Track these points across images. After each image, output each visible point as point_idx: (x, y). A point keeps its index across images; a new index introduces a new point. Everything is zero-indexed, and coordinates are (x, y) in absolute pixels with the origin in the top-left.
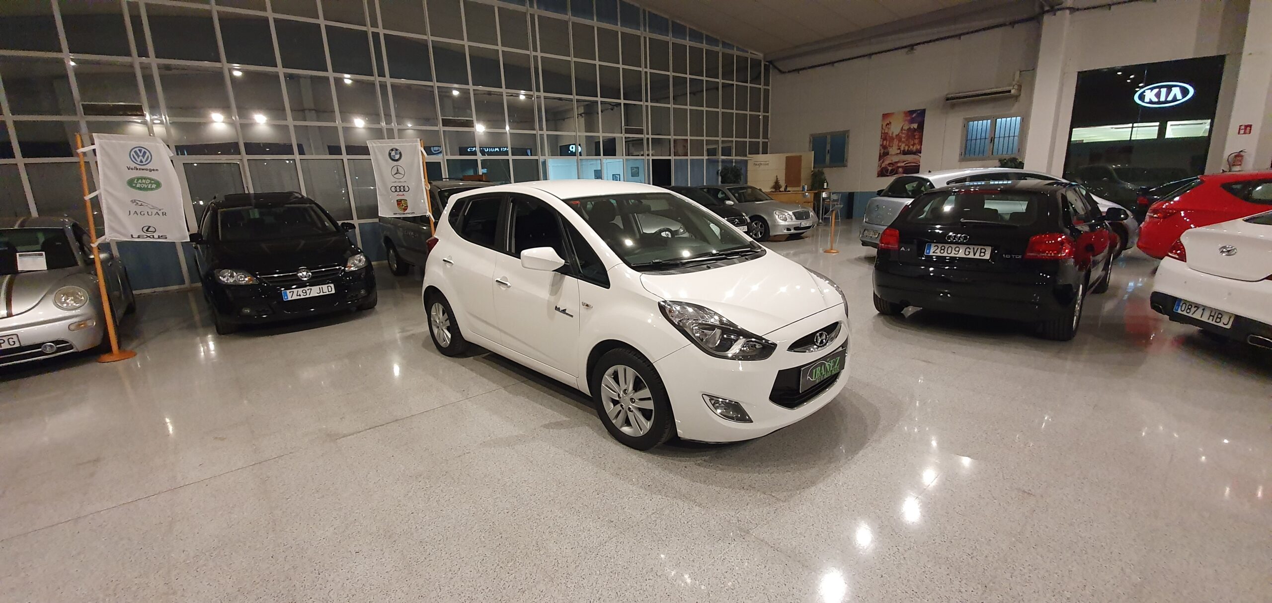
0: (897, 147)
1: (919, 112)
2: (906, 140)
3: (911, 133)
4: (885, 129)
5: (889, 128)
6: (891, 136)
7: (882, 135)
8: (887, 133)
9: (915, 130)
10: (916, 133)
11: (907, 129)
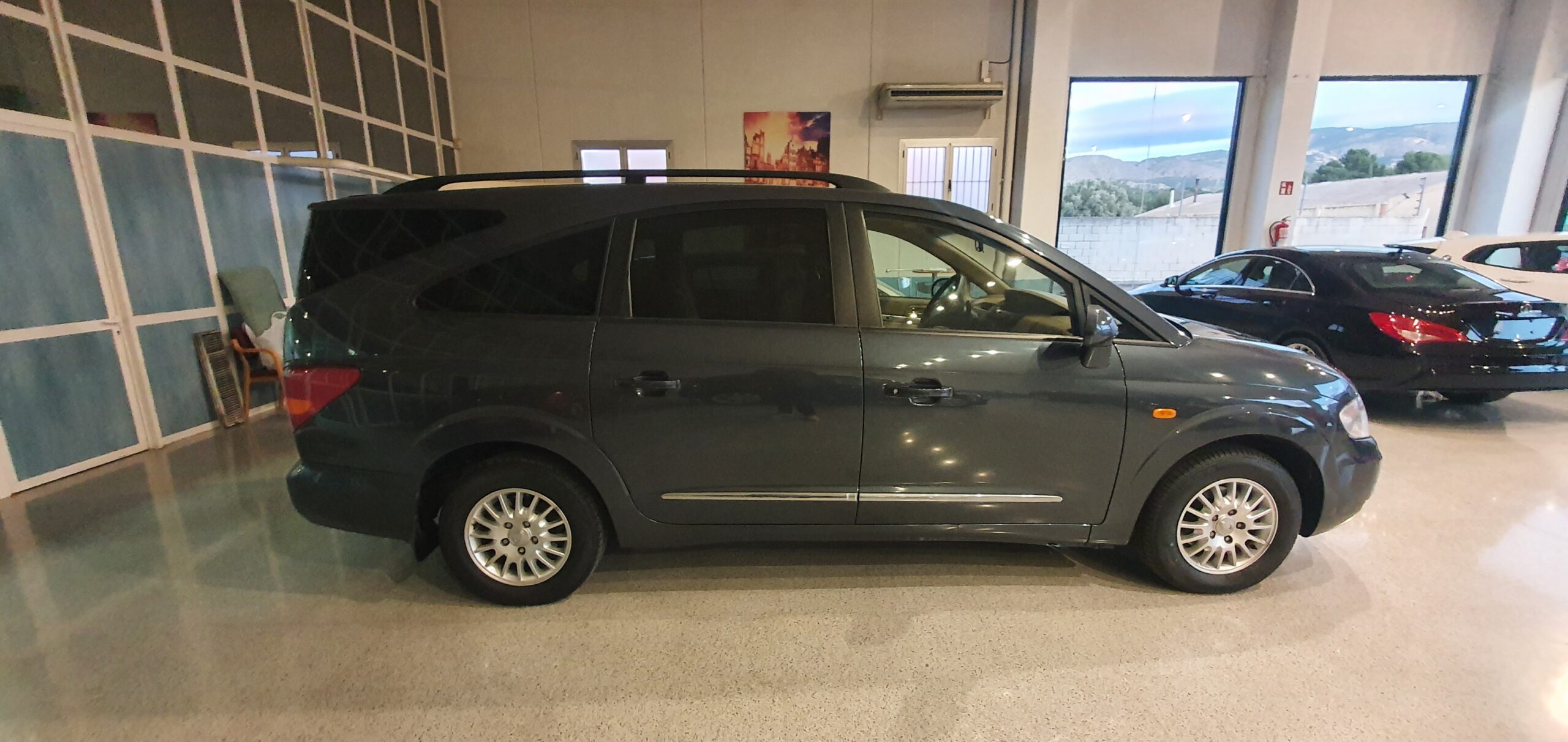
1: (818, 117)
3: (806, 160)
4: (752, 148)
5: (760, 146)
6: (766, 161)
7: (748, 158)
8: (758, 156)
9: (813, 154)
10: (817, 161)
11: (799, 150)
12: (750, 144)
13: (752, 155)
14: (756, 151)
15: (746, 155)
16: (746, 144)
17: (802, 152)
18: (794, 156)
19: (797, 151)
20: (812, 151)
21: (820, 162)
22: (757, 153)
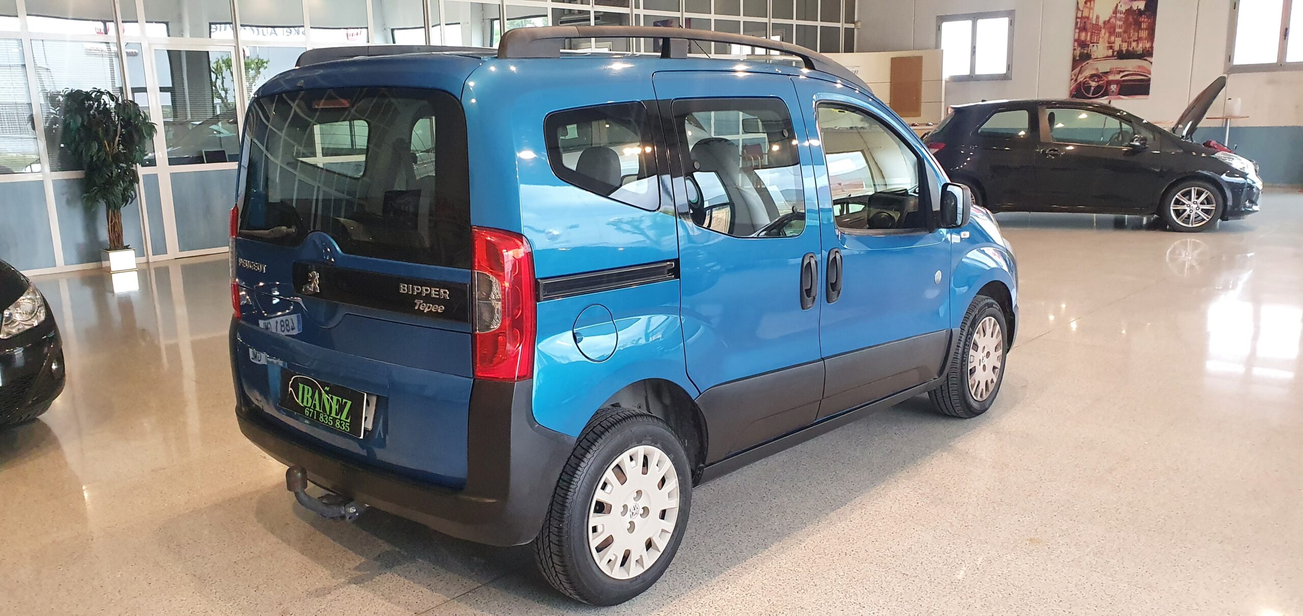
0: (1107, 45)
2: (1125, 32)
3: (1133, 18)
4: (1082, 11)
5: (1090, 9)
6: (1094, 22)
7: (1079, 20)
8: (1088, 18)
9: (1140, 13)
10: (1143, 19)
11: (1126, 10)
12: (1081, 7)
13: (1082, 18)
14: (1086, 14)
15: (1077, 18)
16: (1078, 9)
17: (1129, 11)
18: (1122, 15)
19: (1124, 11)
20: (1139, 10)
21: (1146, 20)
22: (1087, 15)
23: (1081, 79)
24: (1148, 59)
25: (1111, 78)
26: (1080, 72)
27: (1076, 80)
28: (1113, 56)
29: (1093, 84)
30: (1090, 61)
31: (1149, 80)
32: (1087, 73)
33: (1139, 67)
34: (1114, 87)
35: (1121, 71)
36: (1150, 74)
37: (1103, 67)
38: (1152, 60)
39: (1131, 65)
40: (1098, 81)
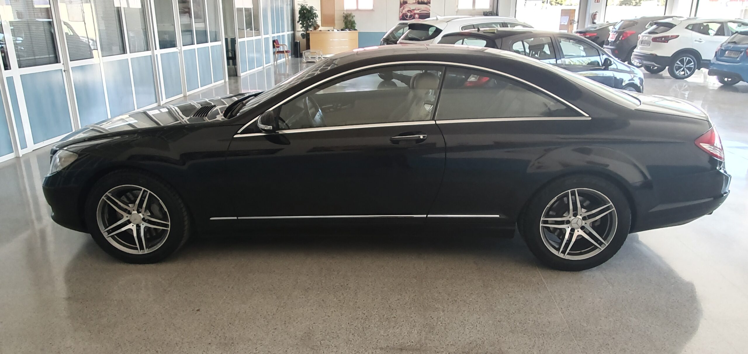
23: (404, 12)
24: (429, 4)
25: (416, 12)
26: (403, 9)
27: (402, 12)
28: (416, 3)
29: (409, 14)
30: (407, 4)
31: (430, 13)
32: (406, 9)
33: (426, 8)
34: (417, 16)
35: (418, 10)
36: (430, 10)
37: (412, 7)
38: (431, 5)
39: (423, 7)
40: (410, 13)
